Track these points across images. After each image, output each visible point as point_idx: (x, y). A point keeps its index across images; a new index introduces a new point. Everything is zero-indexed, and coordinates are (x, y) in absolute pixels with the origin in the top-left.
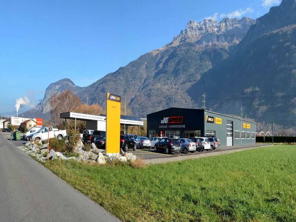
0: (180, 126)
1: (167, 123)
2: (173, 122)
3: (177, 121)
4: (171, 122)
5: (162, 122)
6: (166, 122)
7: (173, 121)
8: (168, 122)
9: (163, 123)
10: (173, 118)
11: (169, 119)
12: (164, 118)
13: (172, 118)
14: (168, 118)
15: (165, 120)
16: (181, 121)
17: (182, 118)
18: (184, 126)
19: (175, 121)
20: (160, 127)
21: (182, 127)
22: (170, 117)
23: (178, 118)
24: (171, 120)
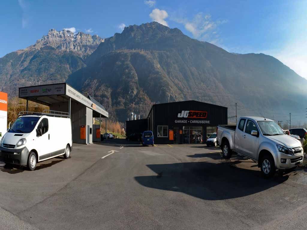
0: (203, 122)
1: (187, 117)
2: (195, 117)
3: (200, 116)
4: (193, 116)
5: (179, 116)
6: (185, 116)
7: (195, 115)
8: (189, 116)
9: (182, 116)
10: (195, 113)
12: (183, 112)
13: (194, 113)
14: (189, 111)
15: (184, 114)
16: (205, 117)
17: (206, 113)
18: (208, 122)
20: (176, 122)
21: (206, 123)
22: (191, 111)
23: (201, 113)
24: (192, 114)
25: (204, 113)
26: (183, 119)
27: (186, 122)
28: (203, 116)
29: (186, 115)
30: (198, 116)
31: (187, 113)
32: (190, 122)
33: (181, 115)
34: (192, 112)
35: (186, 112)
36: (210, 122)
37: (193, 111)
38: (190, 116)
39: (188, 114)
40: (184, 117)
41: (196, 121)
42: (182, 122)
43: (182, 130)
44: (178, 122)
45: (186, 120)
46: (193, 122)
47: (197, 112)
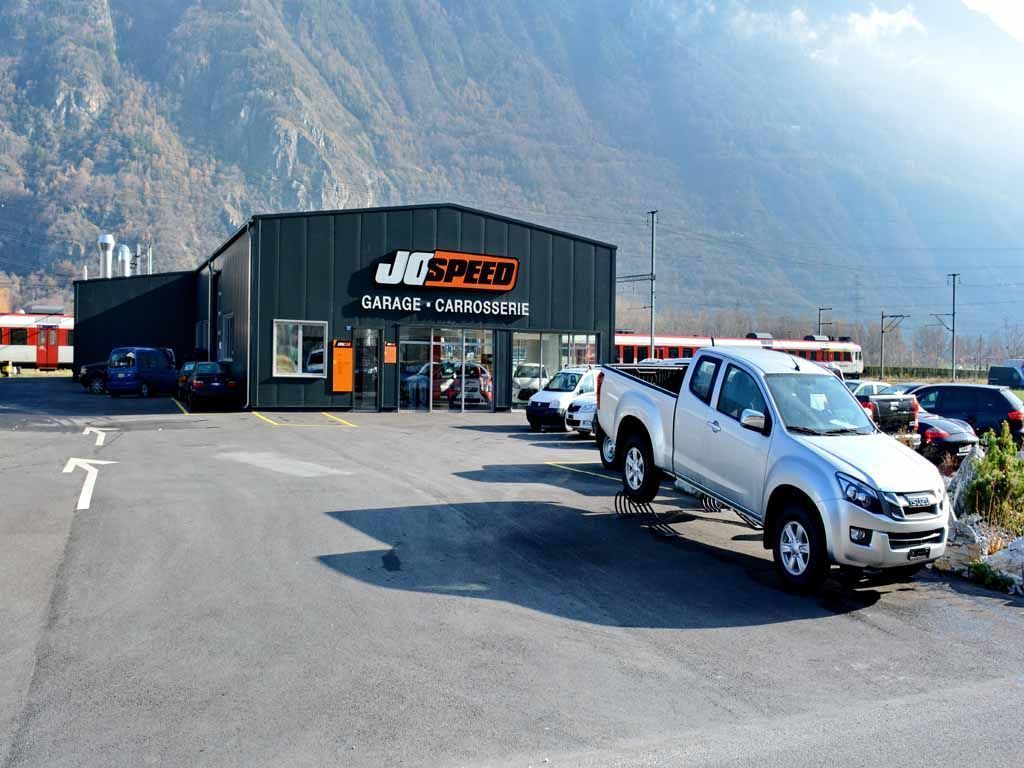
0: (497, 308)
1: (419, 282)
2: (458, 282)
3: (484, 280)
4: (448, 279)
5: (383, 275)
6: (413, 280)
7: (459, 274)
8: (429, 277)
9: (395, 280)
10: (462, 263)
11: (432, 264)
12: (401, 256)
13: (453, 263)
14: (431, 256)
15: (409, 268)
16: (507, 281)
17: (510, 267)
18: (521, 308)
19: (469, 279)
20: (368, 303)
21: (512, 311)
22: (440, 255)
23: (487, 265)
24: (445, 268)
25: (501, 266)
26: (401, 290)
27: (415, 304)
28: (497, 281)
29: (418, 276)
30: (474, 281)
31: (422, 262)
32: (433, 305)
33: (390, 274)
34: (443, 262)
35: (417, 257)
36: (530, 309)
37: (449, 256)
38: (438, 278)
39: (425, 270)
40: (406, 282)
41: (466, 302)
42: (399, 305)
43: (397, 345)
44: (379, 304)
45: (415, 299)
46: (447, 307)
47: (468, 258)
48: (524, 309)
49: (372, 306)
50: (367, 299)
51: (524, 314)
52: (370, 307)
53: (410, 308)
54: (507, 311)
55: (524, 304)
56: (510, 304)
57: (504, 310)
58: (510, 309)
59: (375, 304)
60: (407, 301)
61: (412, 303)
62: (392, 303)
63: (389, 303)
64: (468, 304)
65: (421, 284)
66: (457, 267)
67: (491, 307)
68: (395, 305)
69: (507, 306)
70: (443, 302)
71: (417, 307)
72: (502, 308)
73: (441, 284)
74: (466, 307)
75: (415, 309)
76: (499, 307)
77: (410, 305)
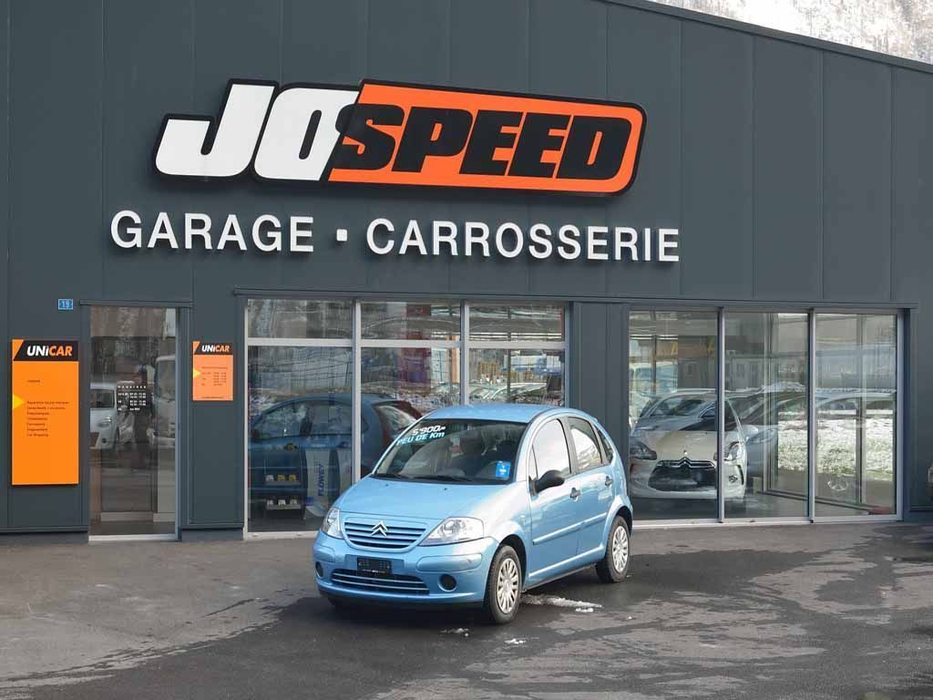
1: (312, 169)
2: (442, 170)
3: (527, 163)
4: (410, 161)
5: (182, 153)
6: (280, 163)
8: (340, 157)
9: (226, 162)
10: (455, 119)
11: (347, 119)
12: (245, 101)
13: (423, 117)
14: (349, 98)
16: (608, 167)
17: (625, 126)
19: (480, 164)
20: (132, 232)
21: (626, 251)
22: (379, 95)
23: (539, 125)
24: (396, 132)
25: (584, 127)
26: (245, 193)
27: (298, 231)
28: (573, 167)
29: (304, 153)
30: (498, 168)
31: (316, 116)
32: (358, 238)
33: (207, 148)
34: (391, 115)
35: (299, 103)
36: (685, 245)
37: (407, 99)
38: (374, 160)
39: (327, 137)
40: (265, 170)
41: (469, 226)
42: (239, 237)
43: (236, 351)
44: (170, 235)
45: (294, 220)
46: (407, 242)
47: (473, 104)
48: (665, 244)
49: (146, 238)
50: (126, 222)
51: (663, 257)
52: (138, 241)
53: (278, 245)
54: (610, 249)
55: (662, 232)
56: (619, 231)
57: (597, 249)
58: (619, 244)
59: (156, 235)
60: (267, 226)
61: (285, 231)
62: (216, 234)
63: (204, 232)
64: (477, 232)
65: (316, 176)
66: (438, 127)
67: (556, 242)
68: (225, 237)
69: (610, 237)
70: (391, 227)
71: (301, 241)
72: (592, 242)
73: (385, 175)
74: (469, 240)
75: (294, 247)
76: (583, 240)
77: (278, 236)
